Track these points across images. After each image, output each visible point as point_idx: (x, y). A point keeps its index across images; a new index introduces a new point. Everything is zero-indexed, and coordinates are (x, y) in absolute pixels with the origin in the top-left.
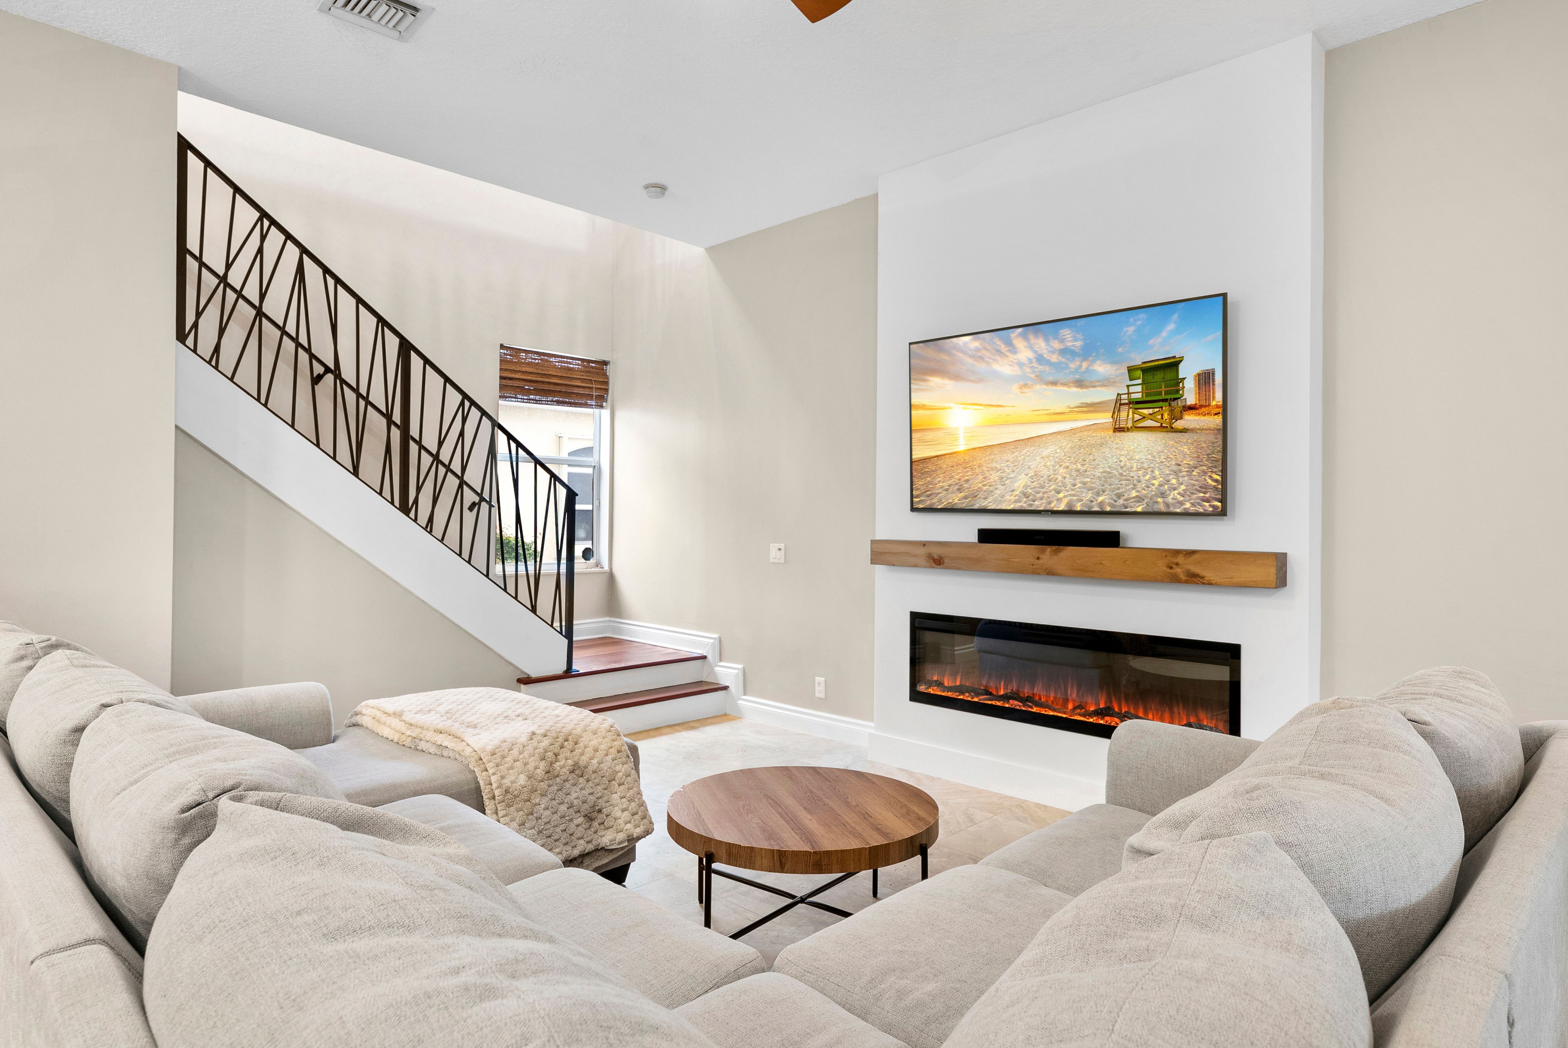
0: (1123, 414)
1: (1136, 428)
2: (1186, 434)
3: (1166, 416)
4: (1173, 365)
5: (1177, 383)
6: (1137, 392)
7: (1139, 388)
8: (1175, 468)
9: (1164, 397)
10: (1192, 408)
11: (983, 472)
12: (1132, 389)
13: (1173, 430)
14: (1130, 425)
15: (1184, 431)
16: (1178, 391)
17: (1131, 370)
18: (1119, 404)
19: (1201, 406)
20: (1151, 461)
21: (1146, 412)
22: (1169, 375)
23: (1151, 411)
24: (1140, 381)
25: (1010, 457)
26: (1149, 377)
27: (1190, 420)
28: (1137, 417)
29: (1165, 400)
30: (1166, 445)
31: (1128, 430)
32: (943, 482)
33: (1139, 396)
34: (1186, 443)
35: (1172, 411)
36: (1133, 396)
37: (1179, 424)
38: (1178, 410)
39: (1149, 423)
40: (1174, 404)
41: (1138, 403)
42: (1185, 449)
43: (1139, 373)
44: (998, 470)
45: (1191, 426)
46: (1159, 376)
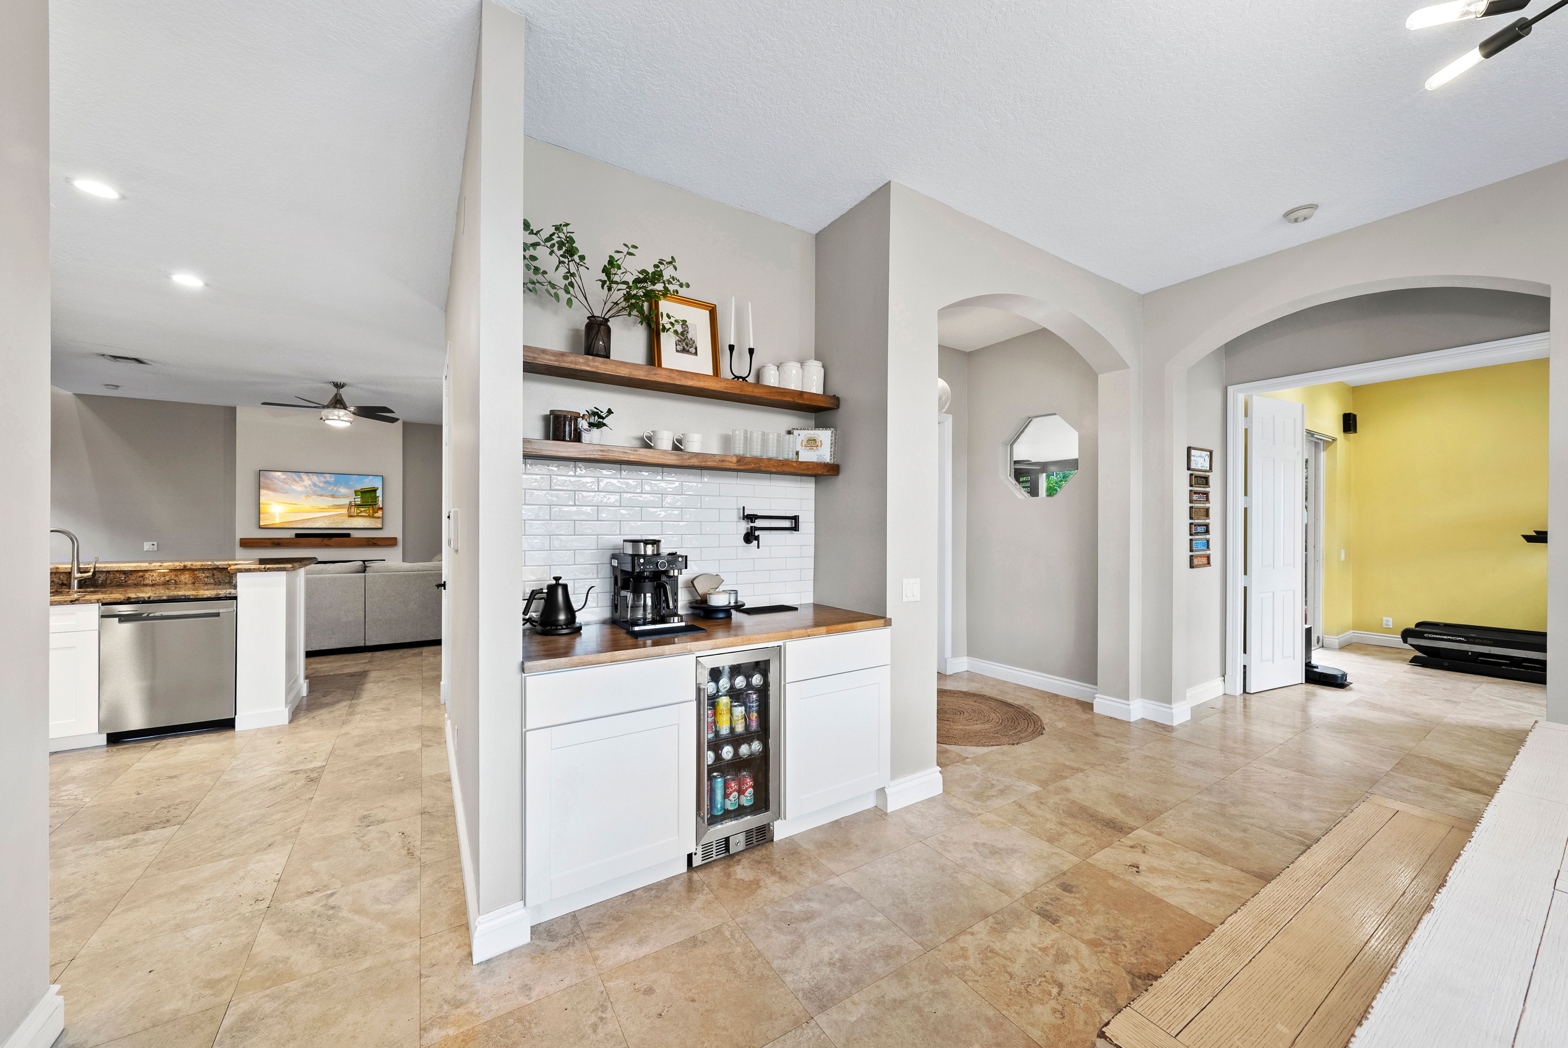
0: (352, 510)
1: (358, 516)
3: (371, 511)
4: (374, 491)
6: (359, 501)
7: (359, 500)
9: (370, 503)
12: (356, 500)
13: (374, 517)
14: (355, 514)
16: (376, 501)
17: (356, 492)
18: (350, 505)
21: (362, 509)
22: (372, 494)
23: (364, 509)
24: (360, 497)
26: (364, 495)
28: (358, 511)
29: (371, 505)
31: (355, 516)
33: (360, 502)
35: (373, 510)
36: (357, 503)
37: (376, 515)
38: (376, 509)
39: (363, 514)
40: (374, 506)
41: (359, 505)
43: (359, 493)
46: (368, 495)
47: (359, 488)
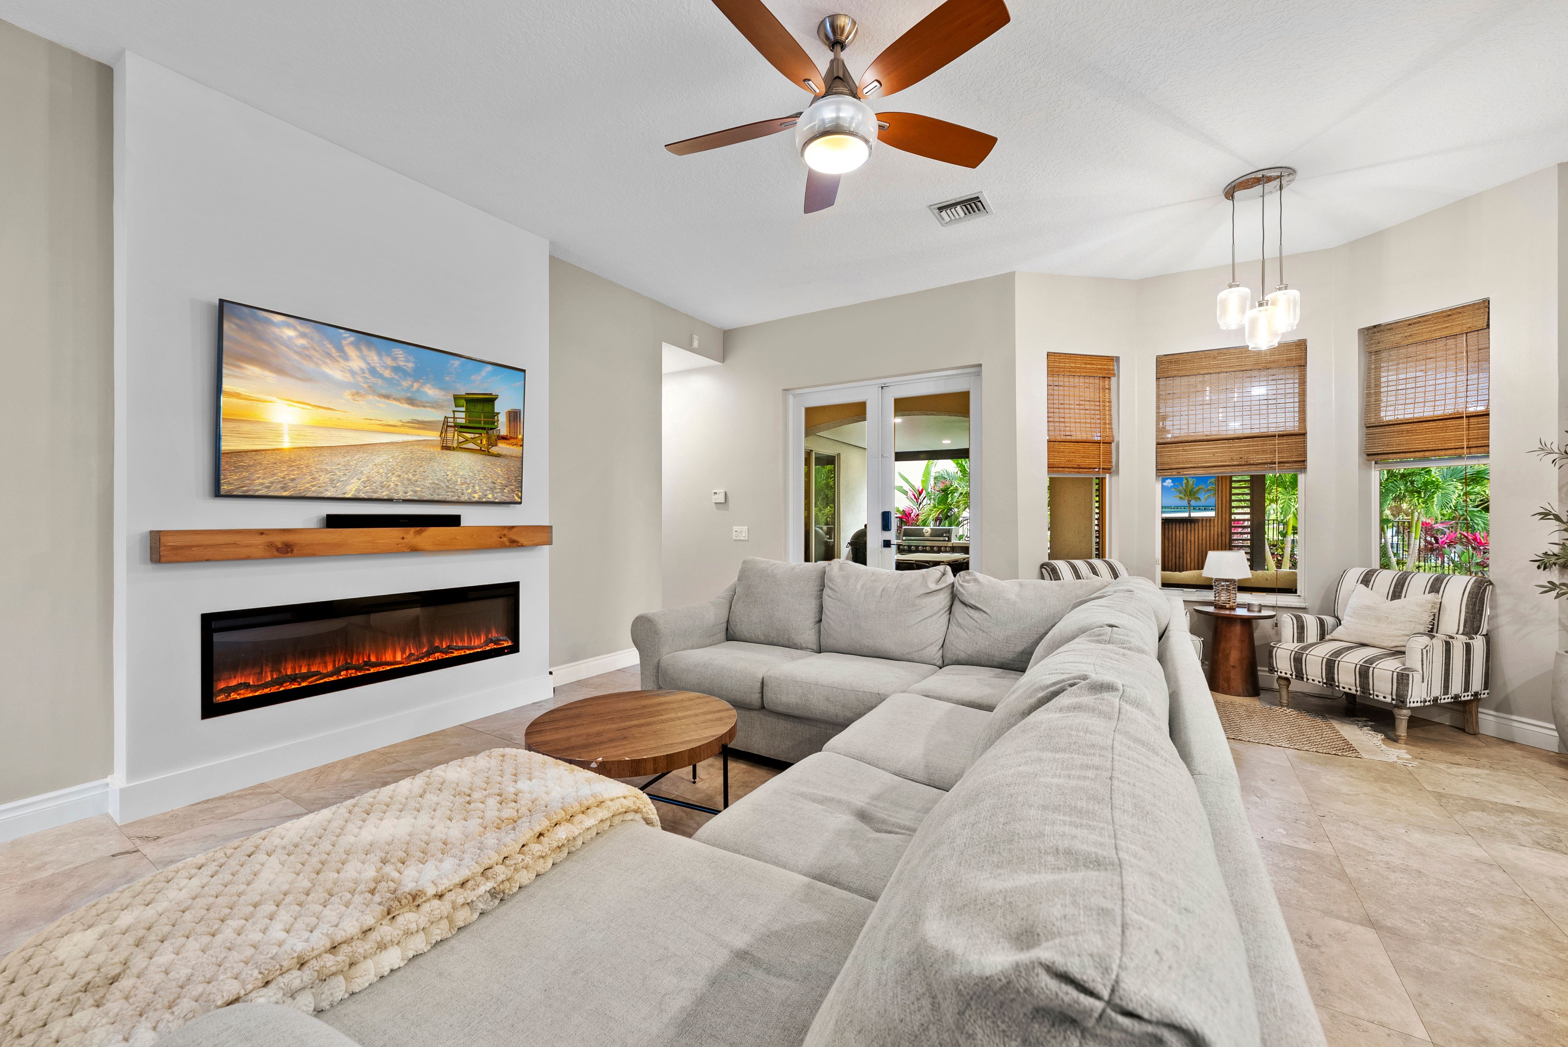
0: (450, 435)
1: (461, 449)
2: (499, 459)
3: (484, 442)
4: (490, 400)
5: (493, 416)
6: (461, 418)
7: (463, 415)
8: (492, 485)
9: (482, 425)
10: (504, 438)
11: (311, 473)
12: (457, 415)
13: (490, 454)
14: (455, 445)
15: (498, 456)
16: (493, 423)
17: (456, 398)
18: (446, 426)
19: (511, 438)
20: (473, 478)
21: (468, 435)
22: (487, 408)
23: (472, 436)
24: (463, 409)
25: (341, 460)
26: (472, 408)
27: (502, 447)
28: (461, 439)
29: (484, 429)
30: (484, 466)
31: (453, 449)
32: (263, 479)
33: (463, 421)
34: (500, 466)
35: (489, 438)
36: (458, 421)
37: (494, 450)
38: (494, 438)
39: (470, 445)
40: (490, 432)
41: (462, 427)
42: (499, 470)
43: (463, 402)
44: (327, 472)
45: (504, 453)
46: (479, 407)
47: (462, 391)
